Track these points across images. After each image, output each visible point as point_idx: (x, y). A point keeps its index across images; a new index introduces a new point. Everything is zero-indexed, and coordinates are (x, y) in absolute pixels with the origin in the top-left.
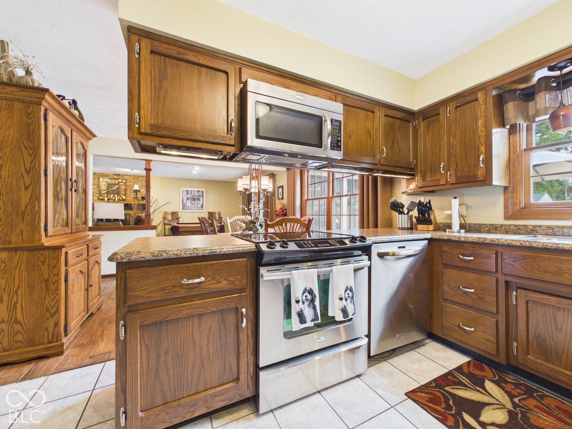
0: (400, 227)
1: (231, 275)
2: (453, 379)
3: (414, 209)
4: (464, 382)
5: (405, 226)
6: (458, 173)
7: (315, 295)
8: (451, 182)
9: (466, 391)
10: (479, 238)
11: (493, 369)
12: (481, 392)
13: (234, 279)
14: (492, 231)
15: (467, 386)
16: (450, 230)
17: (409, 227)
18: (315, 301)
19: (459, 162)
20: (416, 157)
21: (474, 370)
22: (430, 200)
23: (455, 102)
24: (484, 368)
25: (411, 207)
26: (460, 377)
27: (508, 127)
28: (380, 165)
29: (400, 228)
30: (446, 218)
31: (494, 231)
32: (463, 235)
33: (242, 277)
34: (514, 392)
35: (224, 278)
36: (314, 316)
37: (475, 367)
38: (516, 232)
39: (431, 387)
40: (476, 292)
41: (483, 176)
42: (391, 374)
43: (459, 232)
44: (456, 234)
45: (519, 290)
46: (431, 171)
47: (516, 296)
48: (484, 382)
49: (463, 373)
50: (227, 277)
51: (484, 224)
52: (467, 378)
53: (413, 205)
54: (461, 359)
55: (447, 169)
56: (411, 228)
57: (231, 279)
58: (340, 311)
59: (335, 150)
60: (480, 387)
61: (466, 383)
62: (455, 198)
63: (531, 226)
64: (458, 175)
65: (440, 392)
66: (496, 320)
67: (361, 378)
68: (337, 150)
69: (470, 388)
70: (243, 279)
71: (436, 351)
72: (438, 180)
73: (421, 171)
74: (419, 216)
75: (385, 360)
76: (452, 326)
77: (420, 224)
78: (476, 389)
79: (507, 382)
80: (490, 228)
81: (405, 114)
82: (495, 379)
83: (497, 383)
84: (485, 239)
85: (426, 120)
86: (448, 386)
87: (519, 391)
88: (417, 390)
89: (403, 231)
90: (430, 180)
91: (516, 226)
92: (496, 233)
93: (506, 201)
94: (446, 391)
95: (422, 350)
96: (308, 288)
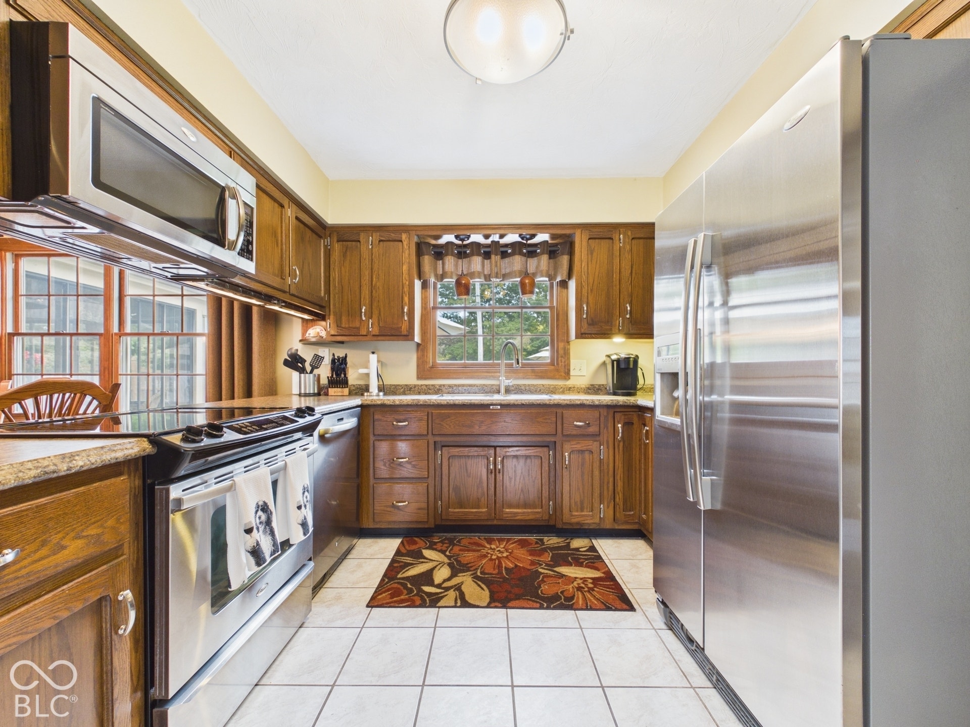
0: (303, 392)
1: (93, 520)
2: (399, 565)
3: (320, 366)
4: (408, 561)
5: (310, 390)
6: (381, 323)
7: (270, 511)
8: (374, 333)
9: (415, 568)
10: (413, 400)
11: (422, 538)
12: (425, 562)
13: (99, 531)
14: (406, 392)
15: (412, 564)
16: (369, 394)
17: (316, 392)
18: (272, 521)
19: (382, 309)
20: (328, 291)
21: (409, 547)
22: (346, 354)
23: (378, 234)
24: (415, 541)
25: (316, 363)
26: (403, 559)
27: (422, 281)
28: (290, 295)
29: (302, 395)
30: (358, 379)
31: (409, 392)
32: (382, 398)
33: (118, 520)
34: (444, 548)
35: (72, 534)
36: (273, 546)
37: (409, 543)
38: (426, 391)
39: (386, 584)
40: (410, 460)
41: (407, 331)
42: (338, 598)
43: (378, 395)
44: (375, 398)
45: (444, 449)
46: (349, 315)
47: (441, 455)
48: (422, 553)
49: (403, 555)
50: (83, 531)
51: (399, 385)
52: (408, 557)
53: (318, 359)
54: (394, 544)
55: (370, 315)
56: (319, 394)
57: (93, 531)
58: (300, 526)
59: (243, 257)
60: (421, 559)
61: (411, 562)
62: (373, 353)
63: (438, 385)
64: (381, 325)
65: (395, 583)
66: (427, 484)
67: (305, 625)
68: (247, 258)
69: (415, 564)
70: (122, 523)
71: (369, 547)
72: (358, 329)
73: (335, 314)
74: (332, 375)
75: (321, 588)
76: (385, 509)
77: (332, 387)
78: (420, 562)
79: (435, 543)
80: (405, 389)
81: (315, 223)
82: (428, 546)
83: (431, 548)
84: (418, 400)
85: (341, 243)
86: (398, 573)
87: (446, 545)
88: (375, 595)
89: (307, 398)
90: (347, 326)
91: (426, 386)
92: (410, 394)
93: (418, 359)
94: (400, 579)
95: (354, 553)
96: (261, 503)
